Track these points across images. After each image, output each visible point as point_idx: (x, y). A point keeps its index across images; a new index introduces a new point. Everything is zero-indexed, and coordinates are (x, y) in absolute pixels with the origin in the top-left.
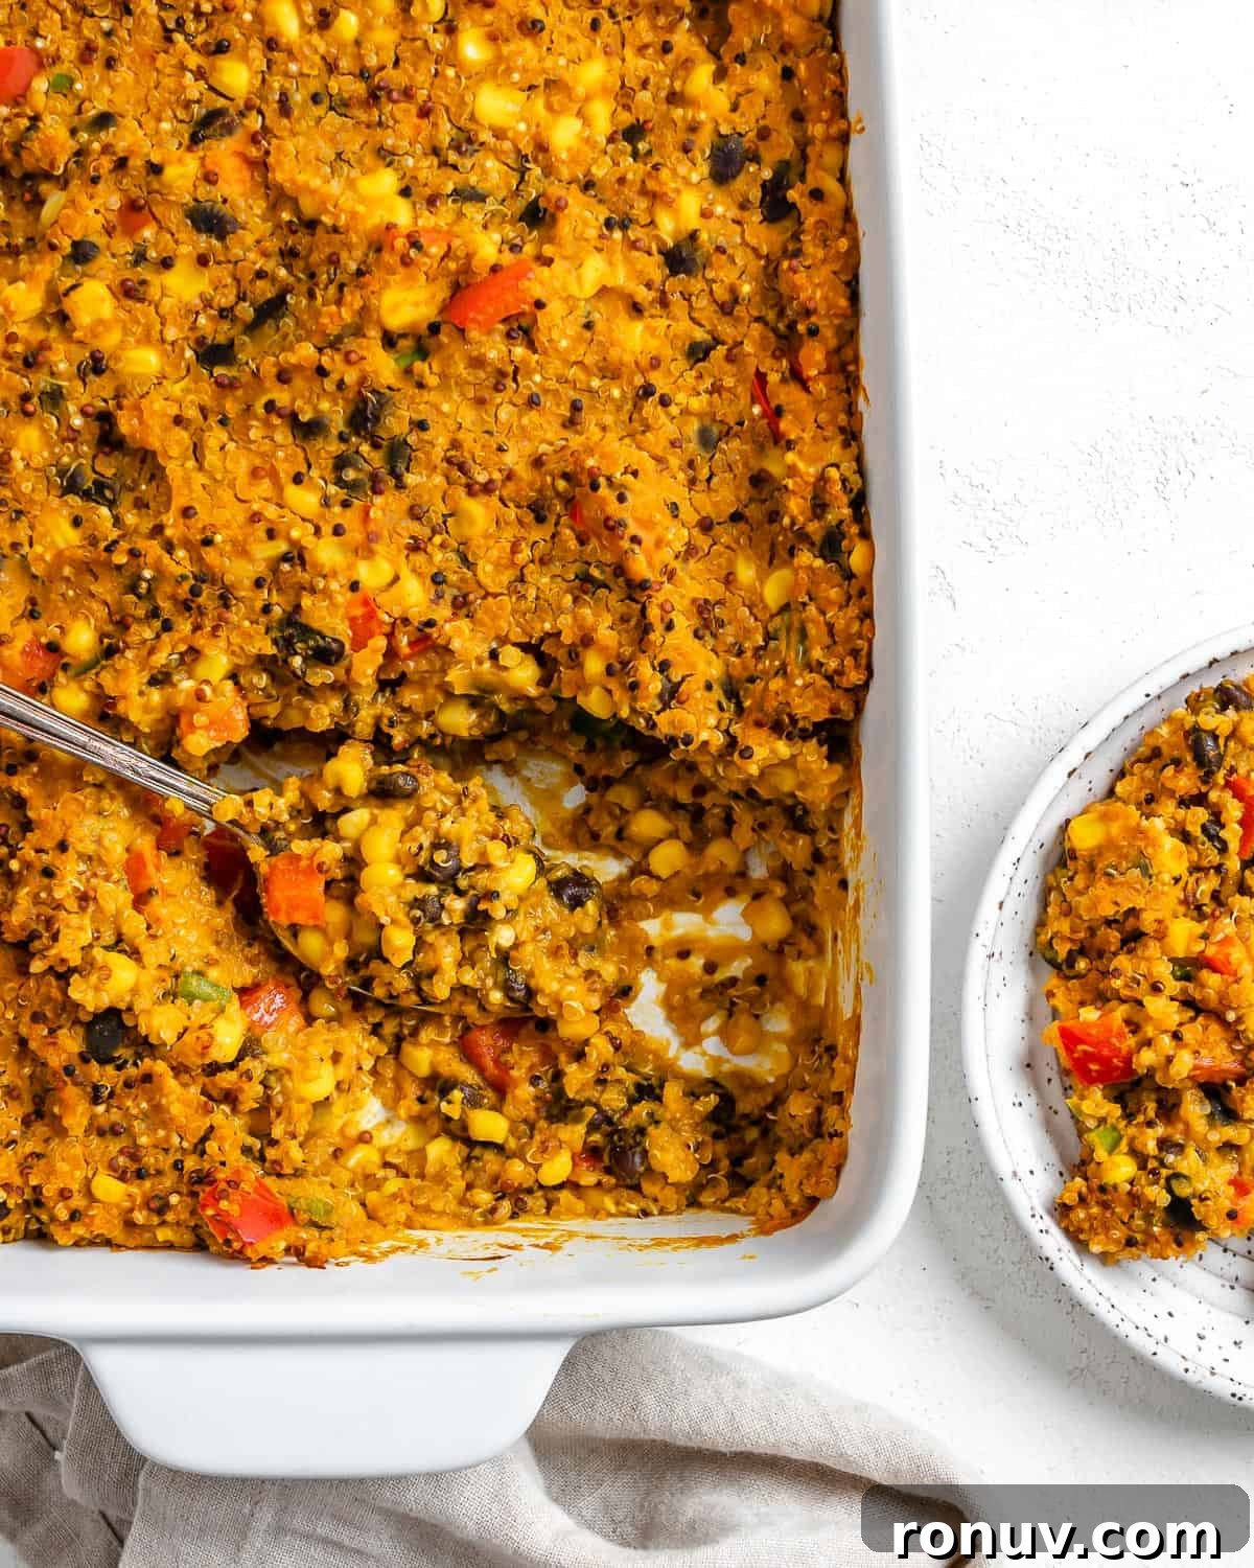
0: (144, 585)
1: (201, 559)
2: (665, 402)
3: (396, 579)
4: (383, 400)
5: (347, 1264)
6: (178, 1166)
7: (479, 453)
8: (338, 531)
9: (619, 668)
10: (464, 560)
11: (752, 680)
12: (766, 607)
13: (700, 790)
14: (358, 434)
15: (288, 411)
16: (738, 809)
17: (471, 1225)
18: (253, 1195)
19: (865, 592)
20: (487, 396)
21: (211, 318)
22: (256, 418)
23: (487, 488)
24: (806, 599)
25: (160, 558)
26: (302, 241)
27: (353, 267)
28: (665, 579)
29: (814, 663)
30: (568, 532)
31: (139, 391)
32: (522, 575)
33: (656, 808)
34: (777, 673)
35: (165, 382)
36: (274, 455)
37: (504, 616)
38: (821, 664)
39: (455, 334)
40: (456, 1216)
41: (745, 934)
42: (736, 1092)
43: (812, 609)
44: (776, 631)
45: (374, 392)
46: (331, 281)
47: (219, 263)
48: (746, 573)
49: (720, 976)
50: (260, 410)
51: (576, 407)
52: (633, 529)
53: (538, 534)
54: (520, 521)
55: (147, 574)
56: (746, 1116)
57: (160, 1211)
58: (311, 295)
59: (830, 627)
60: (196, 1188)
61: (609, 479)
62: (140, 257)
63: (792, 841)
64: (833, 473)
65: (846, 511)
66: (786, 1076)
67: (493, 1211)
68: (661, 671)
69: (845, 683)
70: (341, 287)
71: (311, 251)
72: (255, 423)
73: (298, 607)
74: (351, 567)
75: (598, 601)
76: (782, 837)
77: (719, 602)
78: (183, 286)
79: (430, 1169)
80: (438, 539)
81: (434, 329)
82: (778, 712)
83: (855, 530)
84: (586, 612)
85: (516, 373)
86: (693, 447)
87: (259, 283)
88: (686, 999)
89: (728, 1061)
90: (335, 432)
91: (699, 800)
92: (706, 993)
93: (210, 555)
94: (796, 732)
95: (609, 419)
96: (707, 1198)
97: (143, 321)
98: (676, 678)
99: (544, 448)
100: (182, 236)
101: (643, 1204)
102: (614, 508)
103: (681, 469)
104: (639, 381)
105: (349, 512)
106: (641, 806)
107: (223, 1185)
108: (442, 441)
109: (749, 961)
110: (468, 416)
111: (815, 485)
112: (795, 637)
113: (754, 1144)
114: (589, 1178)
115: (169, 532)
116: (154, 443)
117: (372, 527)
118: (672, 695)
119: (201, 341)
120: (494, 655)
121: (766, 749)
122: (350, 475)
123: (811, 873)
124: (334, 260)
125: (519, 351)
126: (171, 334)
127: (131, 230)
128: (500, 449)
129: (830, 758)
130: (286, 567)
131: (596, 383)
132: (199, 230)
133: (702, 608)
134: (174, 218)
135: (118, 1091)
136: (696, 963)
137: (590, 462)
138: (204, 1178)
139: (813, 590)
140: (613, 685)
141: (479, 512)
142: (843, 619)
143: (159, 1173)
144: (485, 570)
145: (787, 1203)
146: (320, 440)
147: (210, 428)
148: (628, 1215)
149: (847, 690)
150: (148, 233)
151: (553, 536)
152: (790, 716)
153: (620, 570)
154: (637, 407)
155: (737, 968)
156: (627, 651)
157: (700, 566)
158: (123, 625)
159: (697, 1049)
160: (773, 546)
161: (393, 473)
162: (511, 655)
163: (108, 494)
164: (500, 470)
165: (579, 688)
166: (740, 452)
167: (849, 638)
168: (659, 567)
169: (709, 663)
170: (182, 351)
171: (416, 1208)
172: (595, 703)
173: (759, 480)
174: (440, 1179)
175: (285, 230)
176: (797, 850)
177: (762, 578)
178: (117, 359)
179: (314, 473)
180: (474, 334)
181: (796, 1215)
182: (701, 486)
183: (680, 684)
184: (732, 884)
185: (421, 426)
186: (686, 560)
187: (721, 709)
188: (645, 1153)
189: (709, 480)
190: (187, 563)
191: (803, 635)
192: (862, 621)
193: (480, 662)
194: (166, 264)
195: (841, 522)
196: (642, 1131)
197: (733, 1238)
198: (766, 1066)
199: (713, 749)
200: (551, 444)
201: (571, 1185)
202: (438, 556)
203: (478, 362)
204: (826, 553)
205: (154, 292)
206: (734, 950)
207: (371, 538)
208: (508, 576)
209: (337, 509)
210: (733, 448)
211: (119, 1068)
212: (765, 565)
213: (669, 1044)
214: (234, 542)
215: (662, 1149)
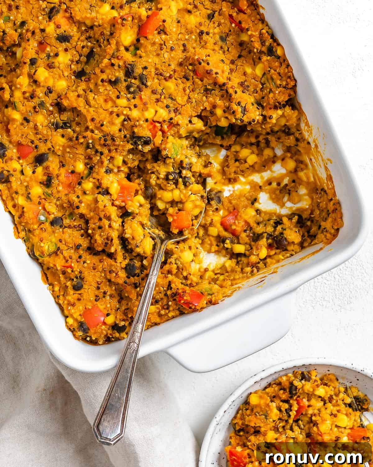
0: (91, 145)
1: (102, 131)
2: (208, 34)
3: (156, 112)
4: (132, 66)
5: (224, 300)
6: (166, 295)
7: (164, 69)
8: (135, 106)
9: (227, 110)
10: (172, 99)
11: (263, 98)
12: (258, 77)
13: (257, 137)
14: (129, 78)
15: (108, 80)
16: (269, 137)
17: (248, 278)
18: (191, 293)
19: (285, 60)
20: (159, 53)
21: (75, 65)
22: (100, 85)
23: (170, 77)
24: (269, 69)
25: (92, 135)
26: (91, 33)
27: (109, 33)
28: (228, 81)
29: (279, 86)
30: (197, 80)
31: (64, 93)
32: (189, 97)
33: (246, 148)
34: (270, 93)
35: (70, 88)
36: (108, 94)
37: (189, 110)
38: (280, 85)
39: (145, 39)
40: (243, 277)
41: (284, 171)
42: (300, 213)
43: (272, 71)
44: (264, 82)
45: (129, 64)
46: (104, 40)
47: (70, 49)
48: (249, 70)
49: (282, 185)
50: (100, 83)
51: (184, 45)
52: (215, 71)
53: (189, 84)
54: (183, 83)
55: (90, 141)
56: (306, 219)
57: (168, 309)
58: (100, 46)
59: (279, 74)
60: (174, 298)
61: (203, 60)
62: (49, 56)
63: (289, 139)
64: (264, 31)
65: (271, 40)
66: (312, 204)
67: (252, 271)
68: (239, 105)
69: (290, 86)
70: (108, 40)
71: (94, 34)
72: (100, 87)
73: (134, 132)
74: (143, 115)
75: (212, 95)
76: (285, 139)
77: (245, 81)
78: (63, 59)
79: (229, 269)
80: (163, 97)
81: (138, 40)
82: (274, 103)
83: (275, 44)
84: (211, 99)
85: (164, 42)
86: (220, 43)
87: (84, 49)
88: (276, 195)
89: (294, 207)
90: (123, 80)
91: (258, 140)
92: (281, 191)
93: (104, 128)
94: (282, 106)
95: (195, 45)
96: (306, 244)
97: (57, 73)
98: (244, 106)
99: (180, 60)
100: (58, 46)
101: (291, 253)
102: (207, 68)
103: (219, 50)
104: (198, 31)
105: (136, 100)
106: (242, 148)
107: (182, 293)
108: (153, 70)
109: (288, 178)
110: (156, 60)
111: (259, 37)
112: (270, 81)
113: (311, 225)
114: (272, 253)
115: (90, 127)
116: (75, 105)
117: (144, 101)
118: (245, 110)
119: (74, 72)
120: (190, 122)
121: (276, 114)
122: (132, 89)
123: (297, 145)
124: (102, 34)
125: (163, 36)
126: (66, 74)
127: (43, 50)
128: (169, 65)
129: (293, 109)
130: (126, 123)
131: (187, 37)
132: (62, 42)
133: (242, 84)
134: (53, 41)
135: (140, 282)
136: (274, 184)
137: (196, 57)
138: (175, 294)
139: (270, 65)
140: (227, 115)
141: (171, 85)
142: (282, 70)
143: (162, 299)
144: (179, 99)
145: (331, 234)
146: (120, 84)
147: (88, 94)
148: (288, 257)
149: (290, 89)
150: (48, 49)
151: (193, 83)
152: (278, 102)
153: (215, 84)
154: (201, 39)
155: (286, 181)
156: (227, 104)
157: (236, 73)
158: (90, 158)
159: (284, 207)
160: (253, 59)
161: (143, 84)
162: (195, 120)
163: (68, 125)
164: (172, 71)
165: (217, 121)
166: (233, 39)
167: (286, 74)
168: (226, 78)
169: (250, 98)
170: (71, 77)
171: (231, 280)
172: (224, 123)
173: (241, 44)
174: (233, 271)
175: (85, 32)
176: (291, 141)
177: (254, 69)
178: (54, 87)
179: (122, 93)
180: (150, 37)
181: (335, 236)
182: (226, 52)
183: (245, 107)
184: (273, 160)
185: (145, 68)
186: (231, 74)
187: (258, 109)
188: (286, 239)
189: (228, 50)
190: (99, 134)
191: (272, 79)
192: (287, 68)
193: (187, 125)
194: (57, 55)
195: (271, 44)
196: (282, 233)
197: (321, 249)
198: (305, 204)
199: (260, 121)
200: (182, 58)
201: (269, 256)
202: (165, 101)
203: (154, 44)
204: (270, 54)
205: (57, 64)
206: (283, 177)
207: (145, 104)
208: (186, 98)
209: (132, 100)
210: (231, 39)
211: (138, 276)
212: (253, 65)
213: (276, 209)
214: (109, 122)
215: (290, 235)
